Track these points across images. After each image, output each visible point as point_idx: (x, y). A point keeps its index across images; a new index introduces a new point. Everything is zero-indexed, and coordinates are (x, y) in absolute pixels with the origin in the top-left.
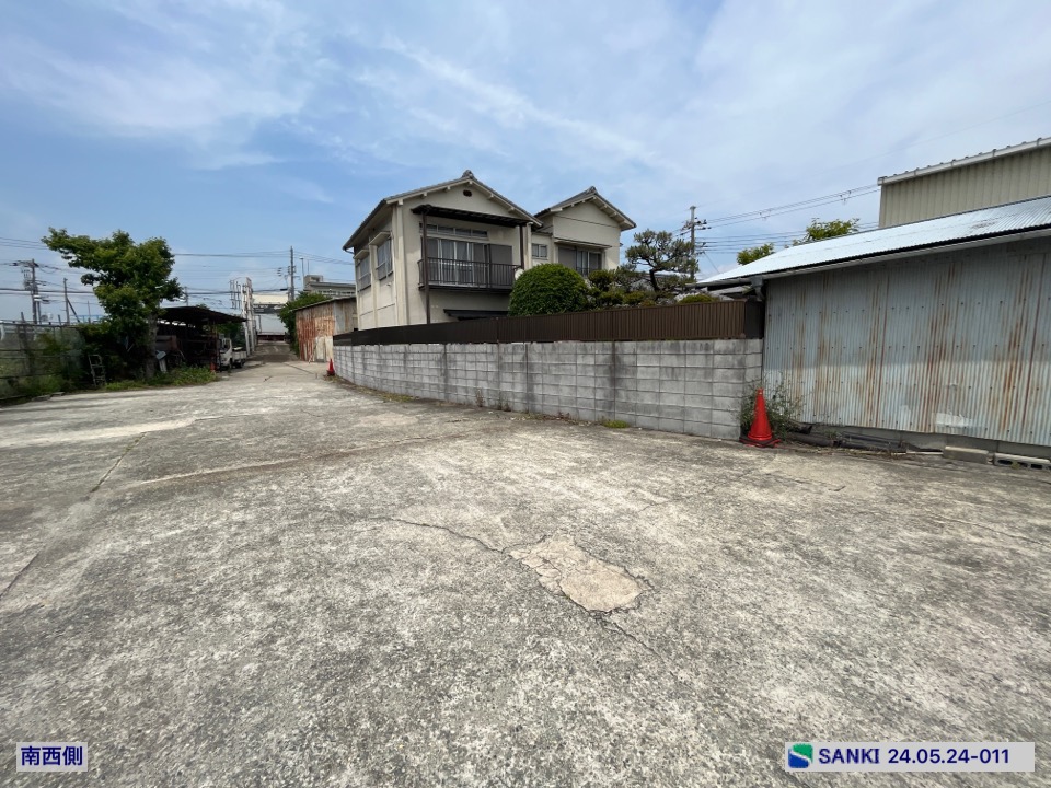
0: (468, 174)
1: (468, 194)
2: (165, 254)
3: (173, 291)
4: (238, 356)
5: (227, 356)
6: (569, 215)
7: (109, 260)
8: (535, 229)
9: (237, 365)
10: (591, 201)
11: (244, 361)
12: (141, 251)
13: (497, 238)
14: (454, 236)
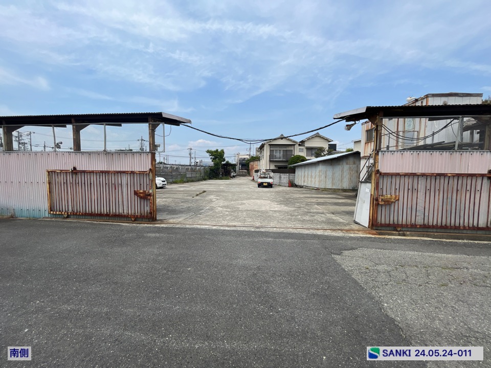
0: (282, 135)
1: (282, 139)
2: (223, 152)
3: (224, 160)
4: (235, 174)
5: (232, 174)
6: (310, 140)
7: (215, 155)
8: (299, 145)
9: (234, 177)
10: (318, 136)
11: (236, 176)
12: (220, 153)
13: (290, 148)
14: (278, 149)
